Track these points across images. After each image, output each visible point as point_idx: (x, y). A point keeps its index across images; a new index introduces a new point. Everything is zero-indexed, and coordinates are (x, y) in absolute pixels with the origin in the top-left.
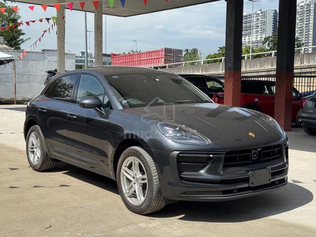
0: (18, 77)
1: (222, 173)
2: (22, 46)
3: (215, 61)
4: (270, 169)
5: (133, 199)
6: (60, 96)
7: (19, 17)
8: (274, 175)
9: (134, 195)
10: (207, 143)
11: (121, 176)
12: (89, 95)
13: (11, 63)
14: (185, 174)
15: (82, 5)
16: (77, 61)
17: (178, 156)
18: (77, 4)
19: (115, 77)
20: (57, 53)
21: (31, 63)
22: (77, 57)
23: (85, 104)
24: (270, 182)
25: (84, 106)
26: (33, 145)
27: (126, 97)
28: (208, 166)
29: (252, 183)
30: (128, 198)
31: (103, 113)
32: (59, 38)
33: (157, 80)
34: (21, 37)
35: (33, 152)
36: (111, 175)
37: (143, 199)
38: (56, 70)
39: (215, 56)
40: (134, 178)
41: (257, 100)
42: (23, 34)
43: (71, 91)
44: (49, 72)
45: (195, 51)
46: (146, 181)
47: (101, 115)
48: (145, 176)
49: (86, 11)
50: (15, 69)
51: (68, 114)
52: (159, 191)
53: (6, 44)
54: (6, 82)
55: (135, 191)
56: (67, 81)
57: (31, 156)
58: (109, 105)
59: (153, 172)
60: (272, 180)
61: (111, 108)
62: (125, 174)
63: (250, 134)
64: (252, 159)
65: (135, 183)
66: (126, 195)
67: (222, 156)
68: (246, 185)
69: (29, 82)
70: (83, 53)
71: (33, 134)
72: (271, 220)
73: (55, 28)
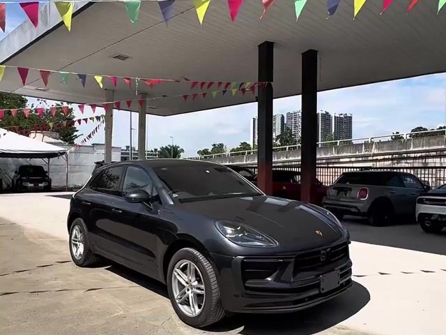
0: (71, 168)
1: (292, 280)
2: (76, 141)
3: (238, 154)
4: (339, 271)
5: (185, 307)
6: (106, 186)
7: (74, 117)
8: (342, 276)
9: (186, 302)
10: (275, 246)
11: (173, 278)
12: (134, 187)
13: (64, 156)
14: (250, 283)
15: (129, 103)
16: (122, 154)
17: (242, 261)
18: (123, 103)
19: (164, 169)
20: (104, 147)
21: (82, 156)
22: (122, 150)
23: (132, 198)
24: (338, 285)
25: (130, 200)
26: (76, 237)
27: (175, 191)
28: (276, 273)
29: (323, 289)
30: (180, 305)
31: (152, 208)
32: (106, 134)
33: (208, 171)
34: (75, 133)
35: (76, 245)
36: (161, 279)
37: (198, 311)
38: (103, 161)
39: (238, 149)
40: (187, 283)
41: (284, 188)
42: (77, 131)
43: (116, 182)
44: (97, 163)
45: (221, 145)
46: (203, 292)
47: (150, 210)
48: (203, 287)
49: (131, 111)
50: (67, 161)
51: (113, 208)
52: (220, 302)
53: (62, 140)
54: (60, 171)
55: (188, 298)
56: (114, 172)
57: (74, 249)
58: (158, 199)
59: (212, 284)
60: (341, 283)
61: (161, 203)
62: (178, 276)
63: (317, 232)
64: (321, 261)
65: (188, 290)
66: (177, 301)
67: (291, 260)
68: (316, 292)
69: (80, 171)
70: (128, 147)
71: (77, 227)
72: (339, 329)
73: (104, 125)
